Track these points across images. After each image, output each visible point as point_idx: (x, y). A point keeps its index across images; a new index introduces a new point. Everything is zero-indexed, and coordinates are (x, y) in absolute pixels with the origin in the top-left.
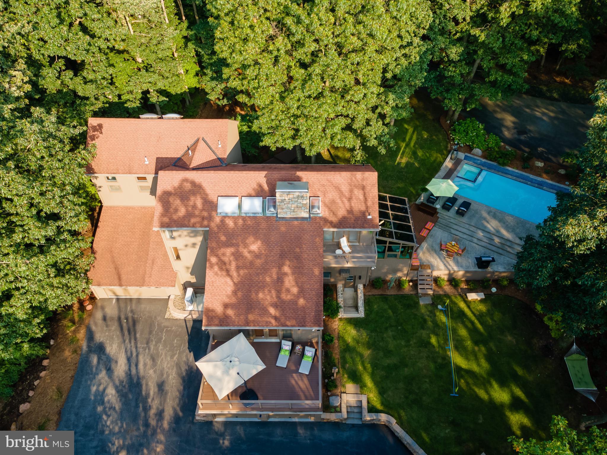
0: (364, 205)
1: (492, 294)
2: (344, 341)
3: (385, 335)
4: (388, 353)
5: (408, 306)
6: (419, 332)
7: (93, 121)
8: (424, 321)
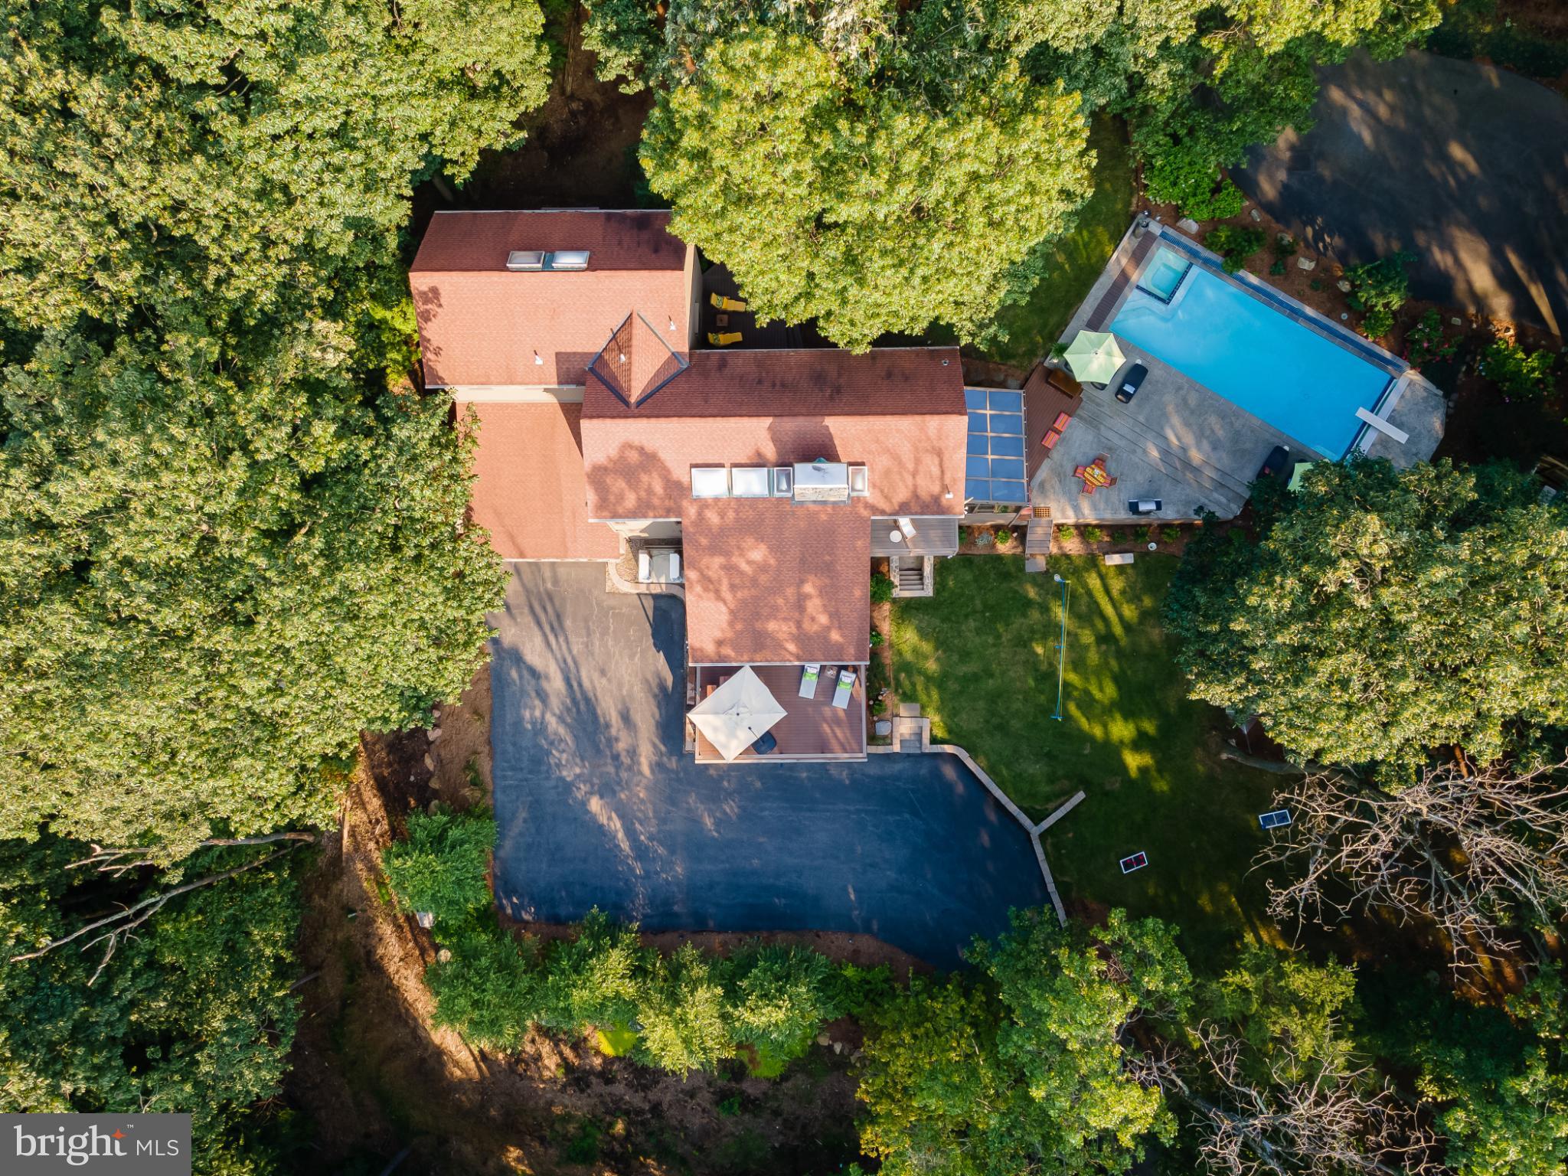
0: (938, 483)
1: (1148, 553)
2: (900, 653)
3: (964, 627)
4: (965, 655)
5: (1006, 576)
6: (1018, 622)
7: (419, 281)
8: (1028, 603)
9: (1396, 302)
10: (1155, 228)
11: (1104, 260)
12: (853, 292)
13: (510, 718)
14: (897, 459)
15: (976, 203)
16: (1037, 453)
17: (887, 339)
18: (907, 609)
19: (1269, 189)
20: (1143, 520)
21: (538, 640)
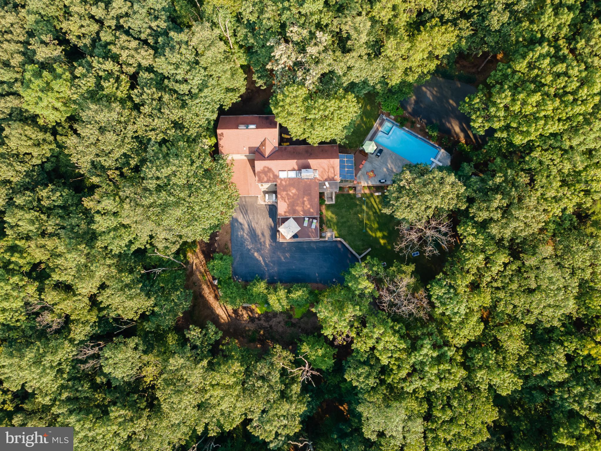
0: (333, 174)
2: (327, 217)
3: (342, 210)
4: (342, 217)
5: (352, 198)
6: (354, 209)
7: (219, 131)
8: (357, 205)
9: (436, 134)
10: (384, 117)
11: (373, 125)
12: (313, 132)
13: (235, 234)
14: (324, 169)
15: (336, 115)
16: (357, 169)
17: (321, 143)
18: (329, 207)
19: (410, 110)
20: (383, 185)
21: (242, 216)
